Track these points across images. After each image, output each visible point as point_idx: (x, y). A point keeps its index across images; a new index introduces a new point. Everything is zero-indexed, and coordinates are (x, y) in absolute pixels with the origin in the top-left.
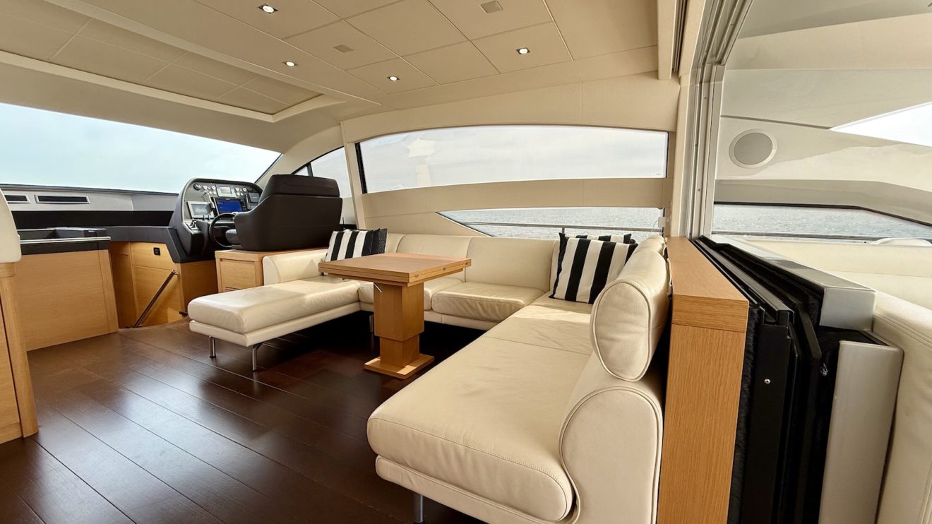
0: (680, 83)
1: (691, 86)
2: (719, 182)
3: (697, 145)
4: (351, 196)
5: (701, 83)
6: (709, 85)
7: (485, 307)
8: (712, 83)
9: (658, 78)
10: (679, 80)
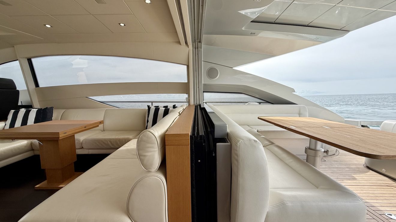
0: (188, 47)
1: (192, 49)
2: (204, 85)
3: (196, 71)
4: (26, 89)
5: (195, 48)
6: (198, 50)
7: (112, 143)
8: (199, 49)
9: (181, 45)
10: (188, 46)
